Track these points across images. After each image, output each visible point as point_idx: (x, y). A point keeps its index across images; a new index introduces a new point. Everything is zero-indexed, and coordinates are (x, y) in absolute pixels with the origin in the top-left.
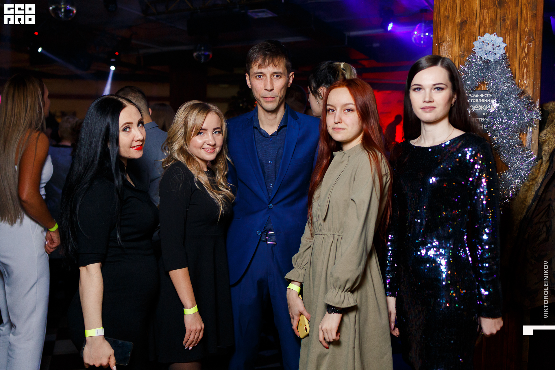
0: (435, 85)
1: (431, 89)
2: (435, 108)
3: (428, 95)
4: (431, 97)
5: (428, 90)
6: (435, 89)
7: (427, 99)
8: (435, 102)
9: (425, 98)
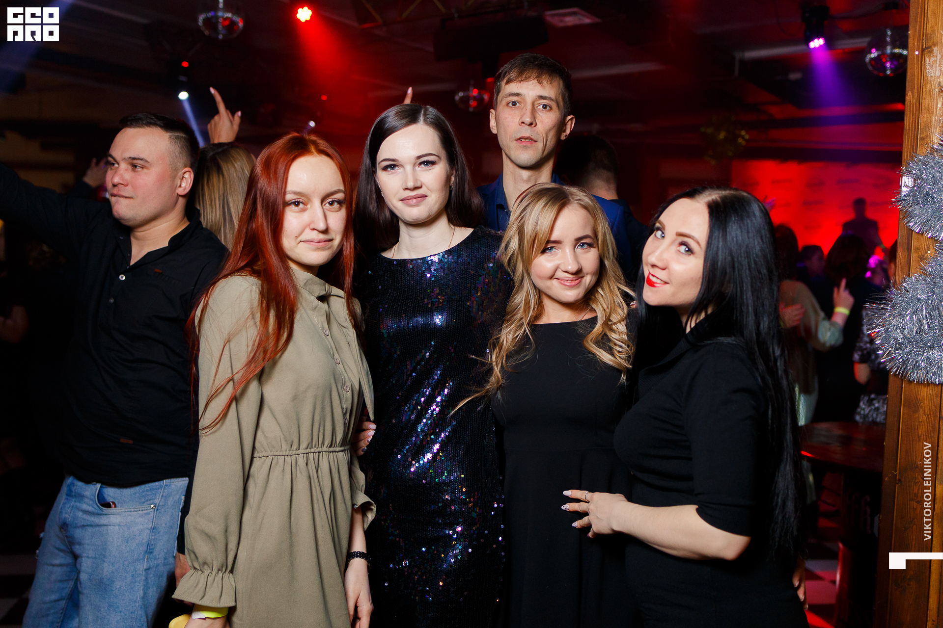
0: (419, 157)
1: (414, 165)
2: (426, 196)
3: (410, 177)
4: (416, 180)
5: (409, 168)
6: (420, 164)
7: (411, 184)
8: (423, 186)
9: (406, 182)
